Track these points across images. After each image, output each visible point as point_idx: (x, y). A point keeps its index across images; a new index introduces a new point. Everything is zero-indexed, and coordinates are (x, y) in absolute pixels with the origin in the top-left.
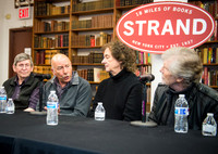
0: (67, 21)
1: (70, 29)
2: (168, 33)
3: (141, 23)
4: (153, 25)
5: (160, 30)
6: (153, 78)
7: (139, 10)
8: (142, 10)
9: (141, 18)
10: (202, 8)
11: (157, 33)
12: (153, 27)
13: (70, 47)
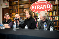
1: (18, 8)
2: (42, 8)
3: (36, 6)
4: (38, 6)
5: (40, 7)
6: (38, 19)
7: (35, 3)
8: (36, 3)
9: (36, 5)
12: (38, 7)
13: (18, 12)
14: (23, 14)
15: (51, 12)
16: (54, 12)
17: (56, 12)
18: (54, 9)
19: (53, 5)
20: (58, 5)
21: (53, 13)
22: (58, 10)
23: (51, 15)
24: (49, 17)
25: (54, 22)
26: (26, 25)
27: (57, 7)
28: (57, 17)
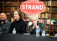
0: (2, 2)
2: (33, 9)
3: (27, 6)
4: (30, 6)
5: (32, 8)
8: (27, 2)
9: (27, 4)
10: (42, 2)
11: (31, 9)
12: (30, 7)
13: (3, 11)
14: (9, 14)
15: (43, 14)
16: (47, 15)
17: (49, 15)
18: (47, 11)
19: (46, 7)
20: (51, 7)
21: (45, 15)
22: (51, 12)
23: (43, 18)
24: (41, 20)
25: (47, 25)
26: (14, 29)
27: (50, 9)
28: (50, 21)
